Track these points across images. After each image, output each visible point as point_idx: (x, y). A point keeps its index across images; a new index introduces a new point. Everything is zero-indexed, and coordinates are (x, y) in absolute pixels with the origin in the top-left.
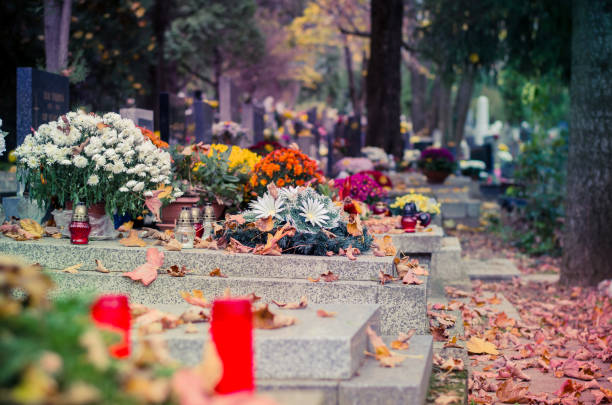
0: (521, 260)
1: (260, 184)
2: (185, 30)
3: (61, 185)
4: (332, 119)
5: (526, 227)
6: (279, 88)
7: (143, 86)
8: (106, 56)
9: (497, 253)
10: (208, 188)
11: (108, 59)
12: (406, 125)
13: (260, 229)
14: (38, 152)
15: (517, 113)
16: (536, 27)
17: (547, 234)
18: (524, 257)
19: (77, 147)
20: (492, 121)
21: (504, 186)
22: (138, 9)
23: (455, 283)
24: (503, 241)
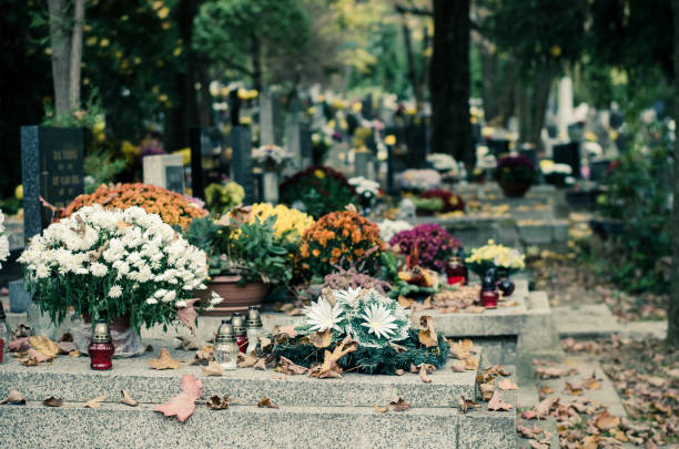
0: (619, 300)
1: (311, 255)
2: (216, 14)
3: (77, 296)
4: (390, 110)
5: (624, 259)
6: (328, 73)
7: (170, 98)
8: (125, 65)
9: (591, 292)
10: (252, 264)
11: (127, 69)
12: (476, 112)
13: (315, 344)
14: (48, 259)
15: (606, 97)
16: (627, 11)
17: (647, 266)
18: (622, 295)
19: (94, 252)
20: (576, 103)
21: (595, 193)
22: (160, 9)
23: (545, 352)
24: (597, 275)
